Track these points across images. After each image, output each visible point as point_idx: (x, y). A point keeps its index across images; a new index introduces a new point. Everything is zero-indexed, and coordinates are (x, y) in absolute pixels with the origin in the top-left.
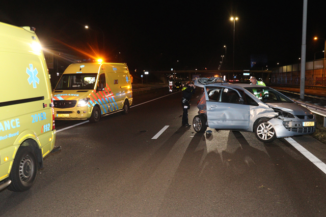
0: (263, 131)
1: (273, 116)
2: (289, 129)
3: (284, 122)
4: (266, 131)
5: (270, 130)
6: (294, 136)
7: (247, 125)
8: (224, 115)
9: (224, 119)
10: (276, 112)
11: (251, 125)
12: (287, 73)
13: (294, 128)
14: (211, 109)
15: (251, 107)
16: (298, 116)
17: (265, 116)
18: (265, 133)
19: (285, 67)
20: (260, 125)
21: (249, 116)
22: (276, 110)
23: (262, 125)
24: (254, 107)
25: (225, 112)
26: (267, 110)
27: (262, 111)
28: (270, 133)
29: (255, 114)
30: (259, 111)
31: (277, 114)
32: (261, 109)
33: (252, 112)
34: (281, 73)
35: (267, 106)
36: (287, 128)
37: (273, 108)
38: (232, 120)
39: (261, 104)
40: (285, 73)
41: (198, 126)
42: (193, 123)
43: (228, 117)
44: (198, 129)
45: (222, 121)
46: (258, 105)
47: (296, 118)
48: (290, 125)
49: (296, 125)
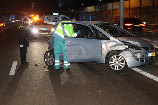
0: (115, 62)
1: (124, 49)
2: (138, 59)
3: (133, 53)
4: (117, 63)
5: (121, 62)
6: (142, 65)
7: (100, 58)
8: (81, 50)
9: (81, 54)
10: (125, 45)
11: (104, 57)
12: (92, 13)
13: (142, 59)
14: (69, 44)
15: (103, 41)
16: (144, 48)
17: (116, 49)
18: (117, 65)
19: (89, 8)
20: (112, 57)
21: (101, 50)
22: (126, 43)
23: (114, 57)
24: (106, 41)
25: (81, 47)
26: (118, 43)
27: (113, 45)
28: (121, 64)
29: (107, 47)
30: (110, 44)
31: (127, 47)
32: (112, 43)
33: (104, 46)
34: (86, 13)
35: (118, 40)
36: (136, 59)
37: (123, 42)
38: (87, 54)
39: (112, 38)
40: (89, 12)
41: (50, 61)
42: (45, 58)
43: (83, 51)
44: (50, 63)
45: (79, 55)
46: (109, 39)
47: (143, 49)
48: (139, 56)
49: (143, 56)
